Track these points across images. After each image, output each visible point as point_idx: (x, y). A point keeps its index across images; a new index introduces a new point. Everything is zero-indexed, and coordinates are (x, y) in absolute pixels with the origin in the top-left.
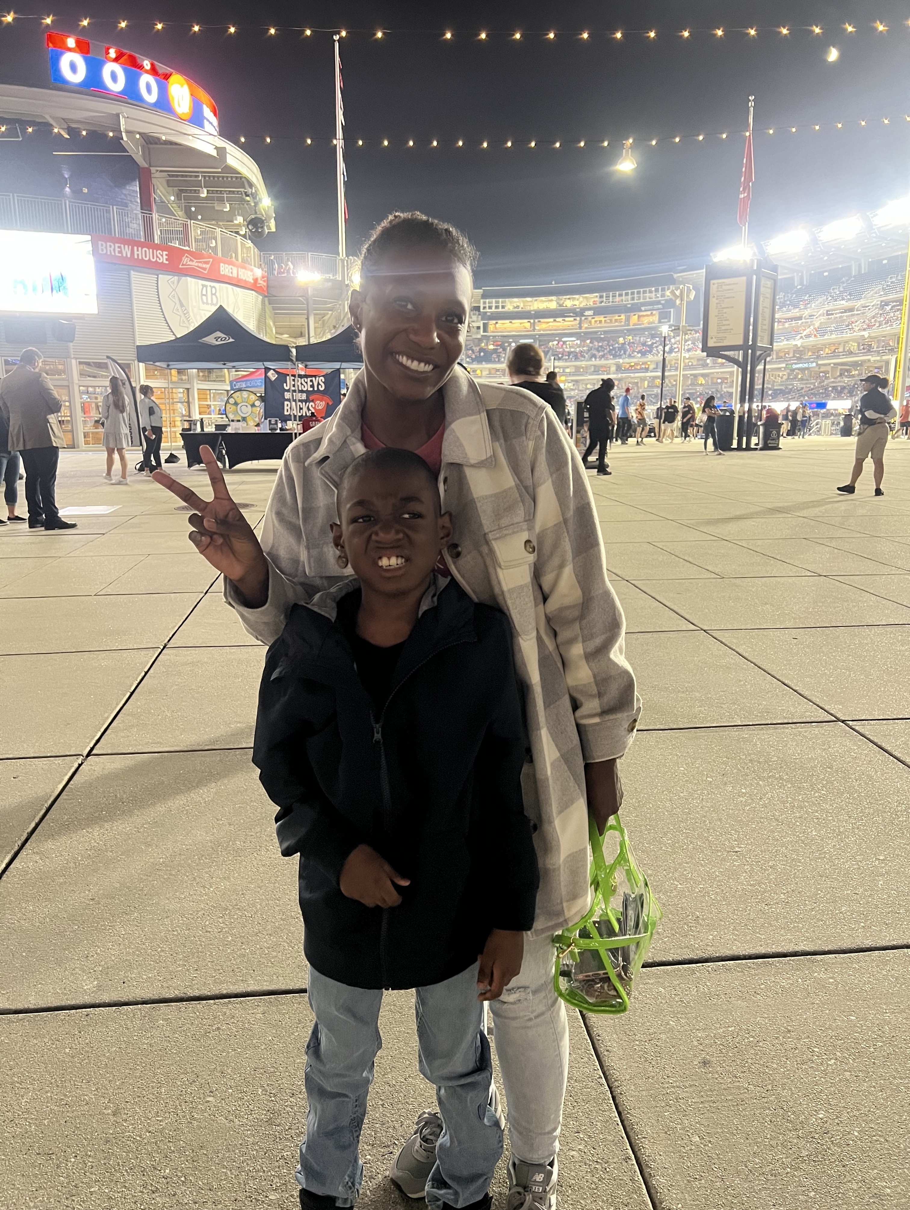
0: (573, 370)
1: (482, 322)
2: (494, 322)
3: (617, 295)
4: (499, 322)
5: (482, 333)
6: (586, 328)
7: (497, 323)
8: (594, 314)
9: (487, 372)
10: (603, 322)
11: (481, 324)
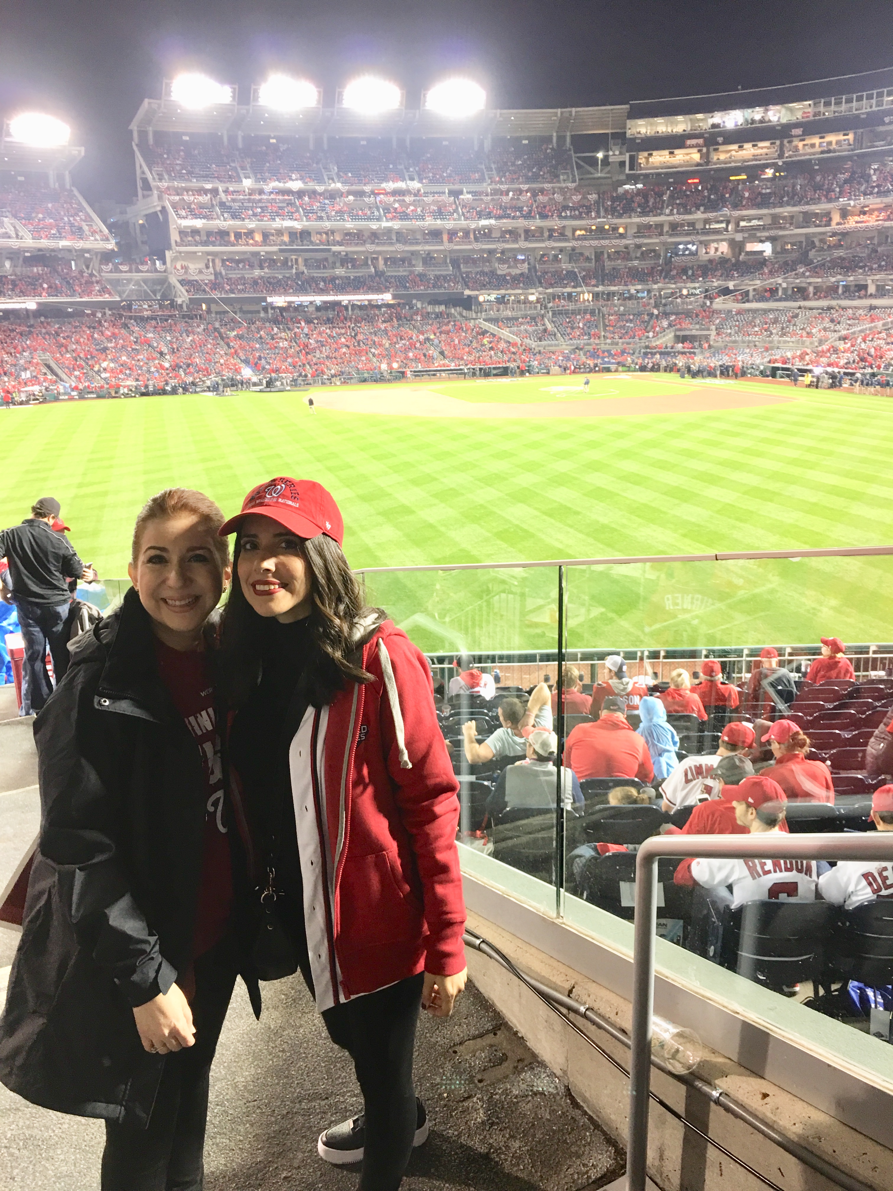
0: (770, 222)
1: (628, 155)
2: (646, 154)
3: (844, 100)
4: (655, 153)
5: (627, 171)
6: (790, 157)
7: (650, 155)
8: (804, 134)
9: (636, 230)
10: (817, 145)
11: (627, 157)
